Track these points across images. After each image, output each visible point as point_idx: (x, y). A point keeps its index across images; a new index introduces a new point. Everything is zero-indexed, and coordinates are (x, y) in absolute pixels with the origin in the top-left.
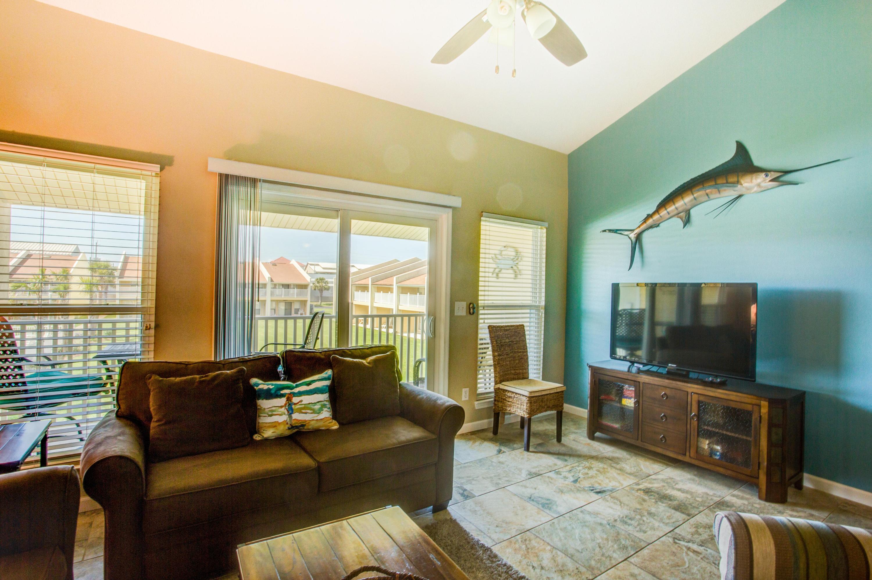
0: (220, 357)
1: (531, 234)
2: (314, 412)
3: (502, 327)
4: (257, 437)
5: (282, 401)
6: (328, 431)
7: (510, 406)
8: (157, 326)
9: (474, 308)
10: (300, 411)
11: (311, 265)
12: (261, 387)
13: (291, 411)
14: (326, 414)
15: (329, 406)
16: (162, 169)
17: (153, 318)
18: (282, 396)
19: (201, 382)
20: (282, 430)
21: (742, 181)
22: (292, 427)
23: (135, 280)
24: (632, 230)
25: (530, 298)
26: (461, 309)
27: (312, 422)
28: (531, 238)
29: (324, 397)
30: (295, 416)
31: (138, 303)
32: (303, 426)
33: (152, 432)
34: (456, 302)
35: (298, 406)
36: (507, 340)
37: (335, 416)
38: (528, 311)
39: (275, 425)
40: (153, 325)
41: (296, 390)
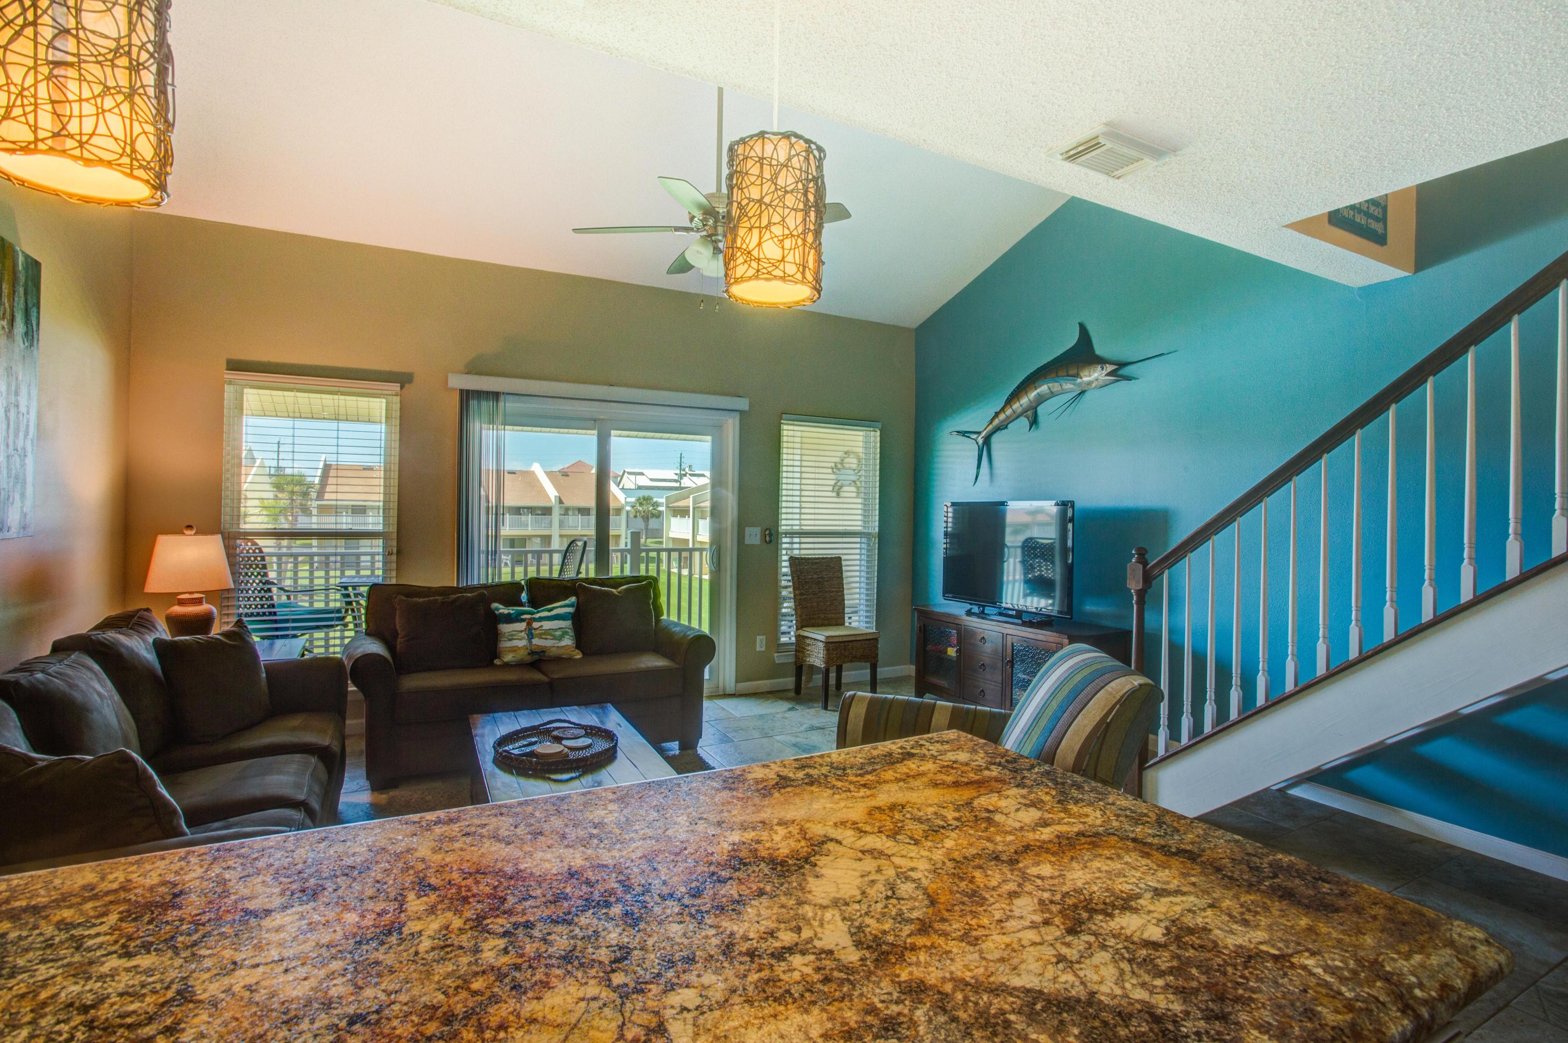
0: (463, 582)
1: (861, 438)
2: (555, 638)
3: (809, 559)
4: (497, 662)
5: (523, 626)
6: (570, 659)
7: (809, 656)
8: (399, 552)
9: (770, 535)
10: (540, 636)
11: (629, 473)
12: (501, 611)
13: (530, 636)
14: (568, 642)
15: (571, 633)
16: (402, 388)
17: (395, 543)
18: (523, 620)
19: (443, 603)
20: (522, 655)
21: (1082, 374)
22: (532, 653)
23: (377, 504)
24: (979, 433)
25: (860, 523)
26: (754, 536)
27: (553, 649)
28: (861, 444)
29: (567, 624)
30: (536, 641)
31: (380, 528)
32: (543, 652)
33: (398, 647)
34: (747, 529)
35: (538, 632)
36: (815, 576)
37: (579, 646)
38: (858, 540)
39: (514, 649)
40: (395, 550)
41: (537, 616)
